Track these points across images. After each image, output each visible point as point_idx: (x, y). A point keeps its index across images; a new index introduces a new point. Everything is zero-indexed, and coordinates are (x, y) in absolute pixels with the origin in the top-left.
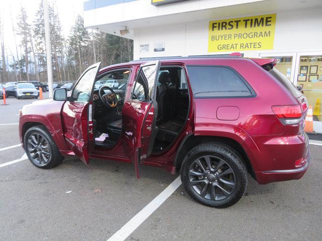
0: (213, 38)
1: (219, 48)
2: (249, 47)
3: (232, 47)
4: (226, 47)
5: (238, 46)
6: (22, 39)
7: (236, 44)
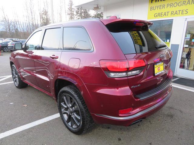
0: (151, 9)
1: (156, 16)
2: (178, 13)
3: (165, 14)
4: (160, 15)
5: (170, 13)
6: (70, 17)
7: (168, 12)
